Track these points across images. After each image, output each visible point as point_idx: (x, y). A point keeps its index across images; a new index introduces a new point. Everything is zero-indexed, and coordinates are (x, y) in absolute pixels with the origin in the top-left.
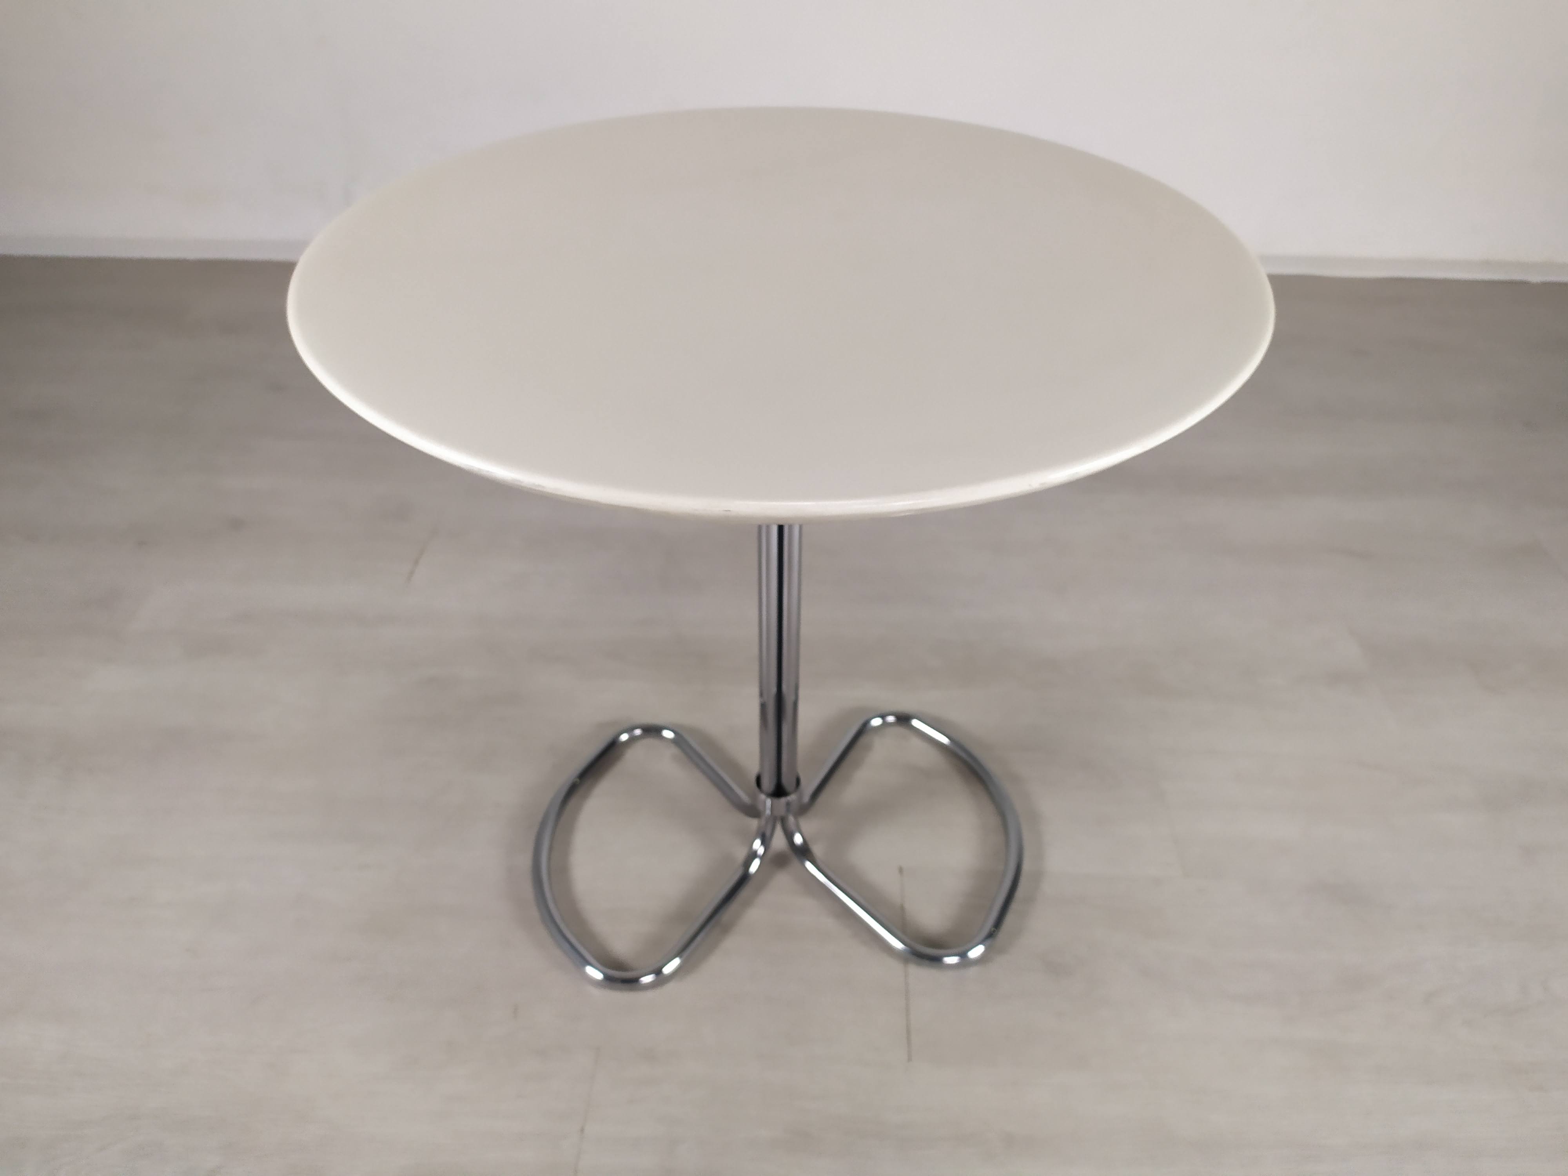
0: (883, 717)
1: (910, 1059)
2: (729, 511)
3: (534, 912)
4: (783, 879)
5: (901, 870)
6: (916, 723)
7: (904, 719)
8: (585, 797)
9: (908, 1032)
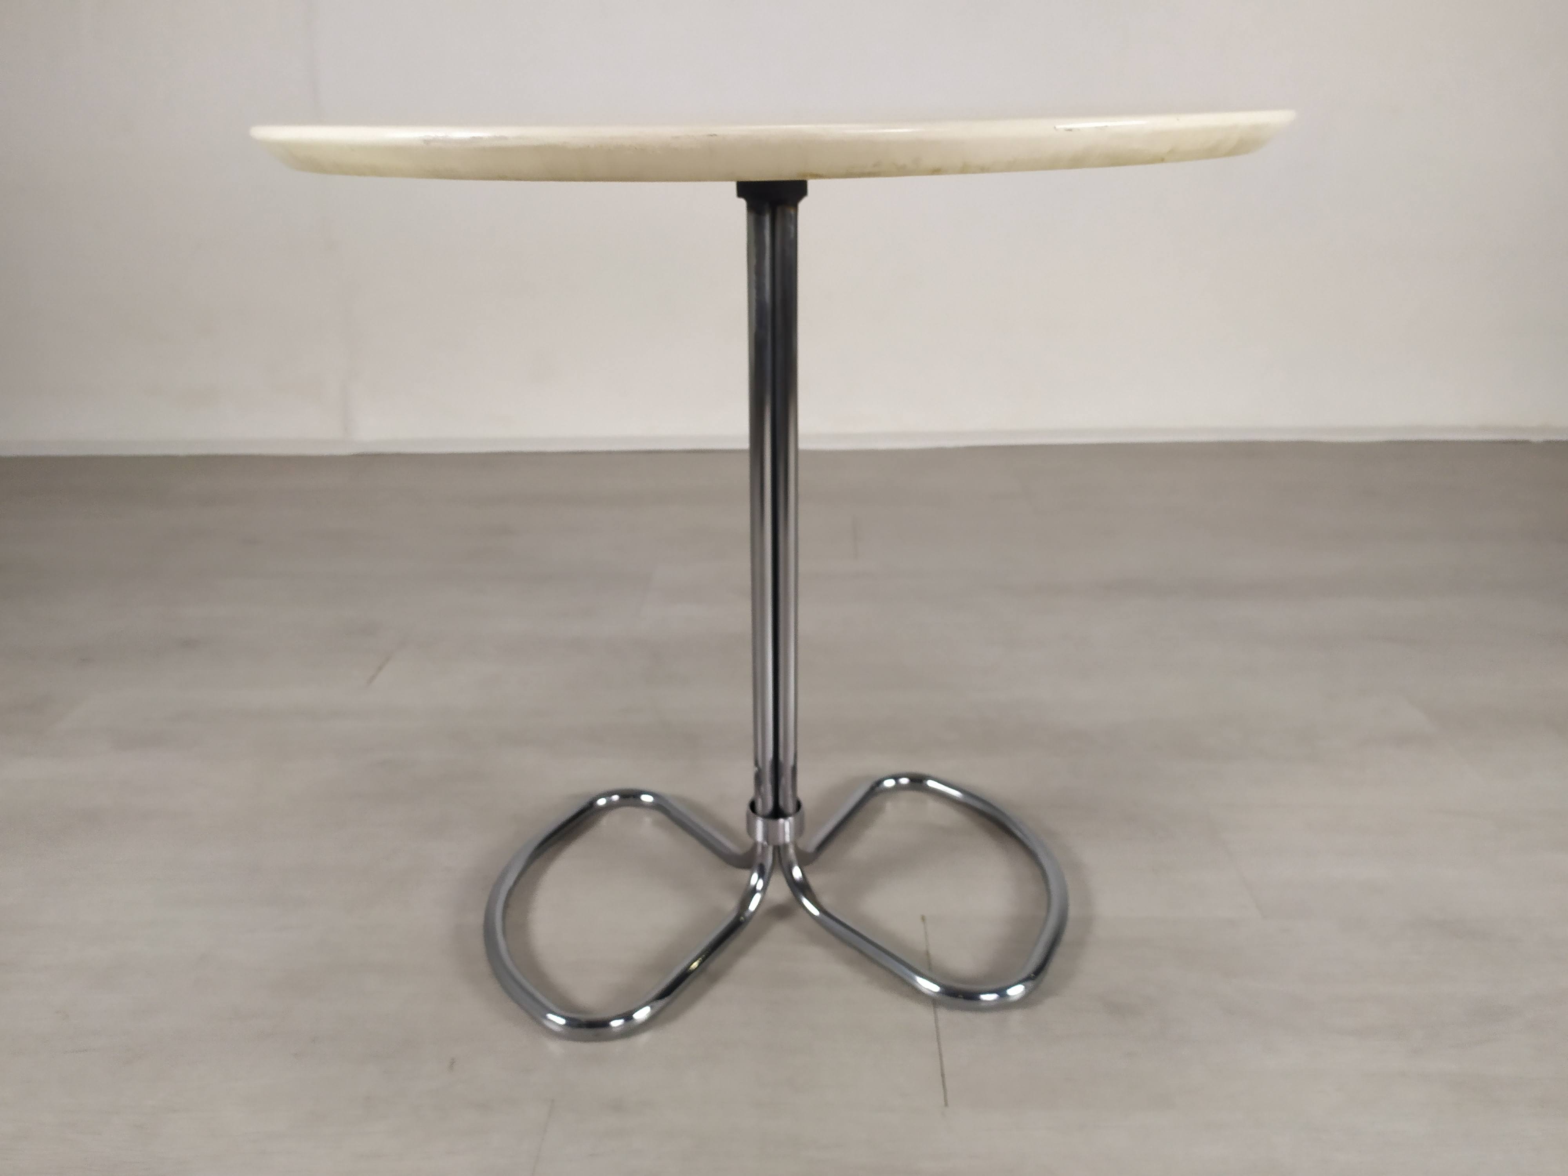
0: (896, 778)
1: (946, 1105)
2: (715, 135)
3: (483, 966)
4: (781, 930)
5: (923, 919)
6: (931, 783)
7: (918, 781)
8: (551, 859)
9: (943, 1075)
